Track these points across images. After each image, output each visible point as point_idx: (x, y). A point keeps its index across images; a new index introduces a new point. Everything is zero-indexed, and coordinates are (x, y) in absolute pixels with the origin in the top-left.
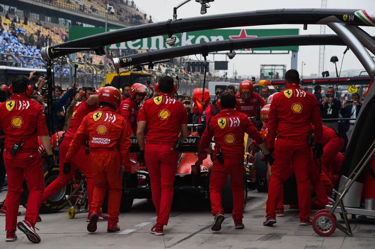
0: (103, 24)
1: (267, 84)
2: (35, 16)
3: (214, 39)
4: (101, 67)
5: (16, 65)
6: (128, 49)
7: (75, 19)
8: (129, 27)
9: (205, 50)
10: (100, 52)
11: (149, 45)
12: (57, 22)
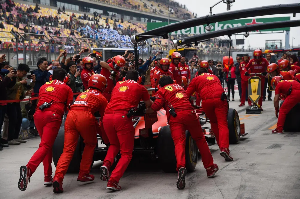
0: (166, 20)
1: (270, 52)
2: (127, 18)
3: (235, 26)
4: (166, 46)
5: (117, 47)
6: (182, 35)
7: (150, 18)
8: (182, 21)
9: (230, 32)
10: (165, 37)
11: (195, 31)
12: (140, 20)
